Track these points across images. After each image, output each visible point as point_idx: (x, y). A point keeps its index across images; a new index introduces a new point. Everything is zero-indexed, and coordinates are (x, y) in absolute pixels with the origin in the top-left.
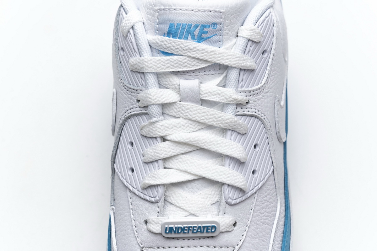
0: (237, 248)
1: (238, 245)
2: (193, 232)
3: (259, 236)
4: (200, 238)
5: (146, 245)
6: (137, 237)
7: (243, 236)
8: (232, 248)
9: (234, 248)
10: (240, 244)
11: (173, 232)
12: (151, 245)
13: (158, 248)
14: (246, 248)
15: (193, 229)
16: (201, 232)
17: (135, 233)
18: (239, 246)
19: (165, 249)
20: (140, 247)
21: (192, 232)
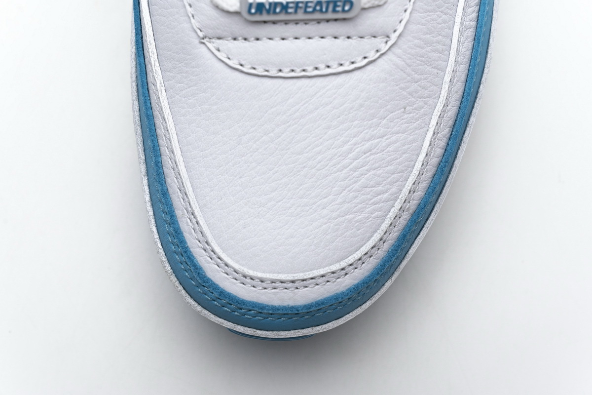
0: (394, 37)
1: (395, 31)
2: (306, 12)
3: (436, 5)
4: (319, 21)
5: (210, 33)
6: (190, 15)
7: (405, 11)
8: (383, 38)
9: (388, 37)
10: (400, 28)
11: (264, 12)
12: (220, 33)
13: (235, 39)
14: (412, 35)
15: (306, 7)
16: (321, 11)
17: (188, 7)
18: (397, 33)
19: (249, 41)
20: (199, 36)
21: (302, 10)
